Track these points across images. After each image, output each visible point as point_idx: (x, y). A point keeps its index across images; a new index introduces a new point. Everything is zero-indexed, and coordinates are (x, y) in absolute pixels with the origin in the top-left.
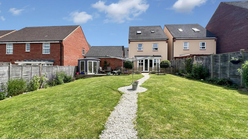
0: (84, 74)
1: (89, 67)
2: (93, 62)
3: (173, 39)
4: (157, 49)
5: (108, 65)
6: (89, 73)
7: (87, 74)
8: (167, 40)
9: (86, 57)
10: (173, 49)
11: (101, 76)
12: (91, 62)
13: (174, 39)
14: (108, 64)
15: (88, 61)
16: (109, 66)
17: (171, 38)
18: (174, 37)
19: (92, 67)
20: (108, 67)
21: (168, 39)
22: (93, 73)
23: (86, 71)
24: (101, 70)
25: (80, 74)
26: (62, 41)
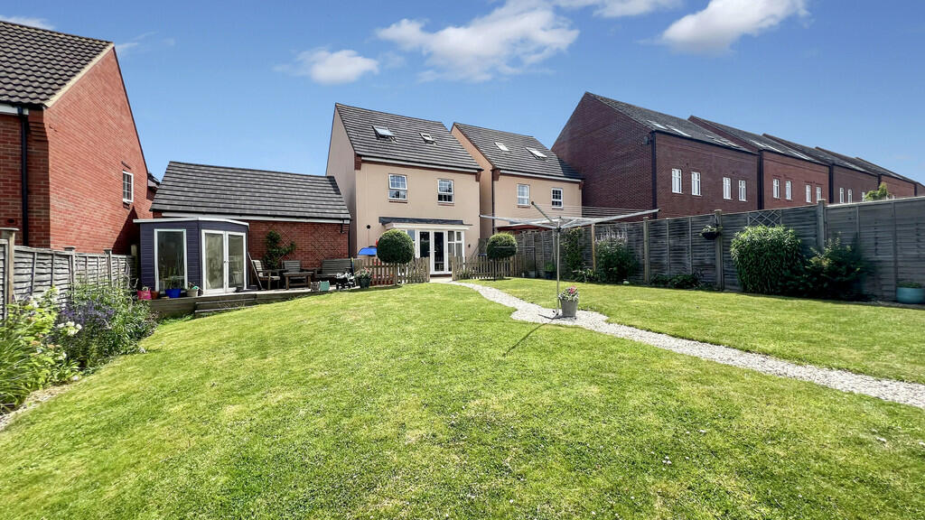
0: (185, 295)
1: (210, 261)
2: (226, 234)
3: (493, 171)
4: (450, 198)
5: (288, 253)
6: (209, 292)
7: (200, 292)
8: (477, 173)
9: (163, 215)
10: (493, 203)
11: (287, 299)
12: (219, 239)
13: (496, 173)
14: (284, 246)
15: (203, 232)
16: (290, 253)
17: (487, 168)
18: (493, 166)
19: (223, 262)
20: (288, 259)
21: (480, 170)
22: (226, 291)
23: (196, 279)
24: (261, 275)
25: (159, 296)
26: (39, 108)
